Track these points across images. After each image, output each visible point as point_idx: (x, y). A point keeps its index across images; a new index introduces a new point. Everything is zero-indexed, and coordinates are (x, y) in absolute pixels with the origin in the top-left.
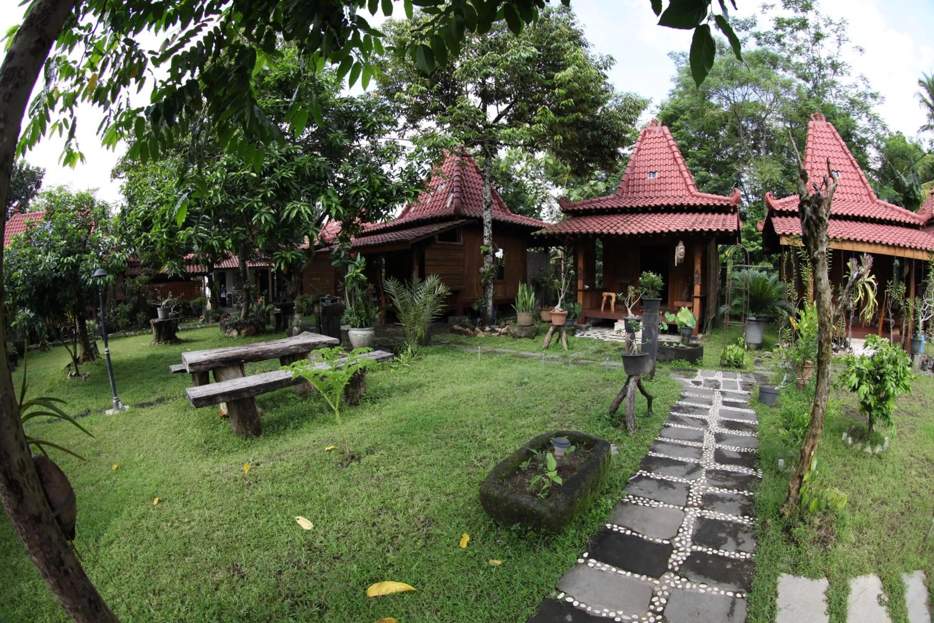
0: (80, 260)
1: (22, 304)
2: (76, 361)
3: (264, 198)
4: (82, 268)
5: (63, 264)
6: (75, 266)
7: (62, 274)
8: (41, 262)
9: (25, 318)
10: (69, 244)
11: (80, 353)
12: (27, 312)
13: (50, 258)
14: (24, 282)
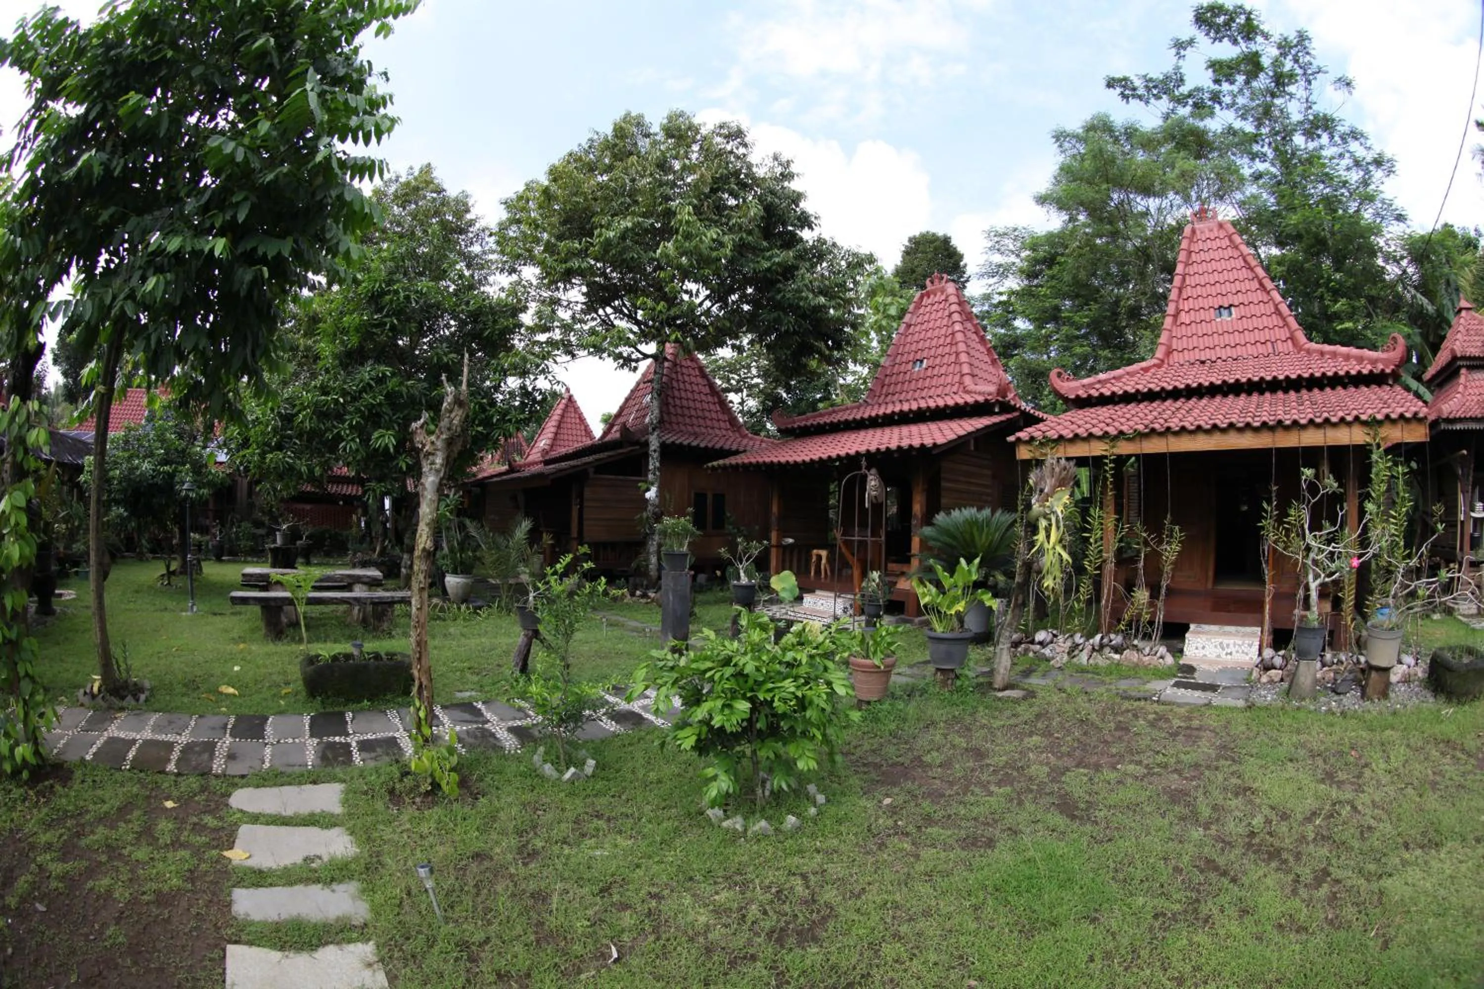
0: (175, 471)
1: (118, 503)
2: (171, 574)
3: (351, 426)
4: (177, 479)
5: (160, 473)
6: (171, 476)
7: (159, 480)
8: (137, 468)
9: (120, 516)
10: (166, 454)
11: (174, 566)
12: (122, 510)
13: (146, 466)
14: (120, 483)
